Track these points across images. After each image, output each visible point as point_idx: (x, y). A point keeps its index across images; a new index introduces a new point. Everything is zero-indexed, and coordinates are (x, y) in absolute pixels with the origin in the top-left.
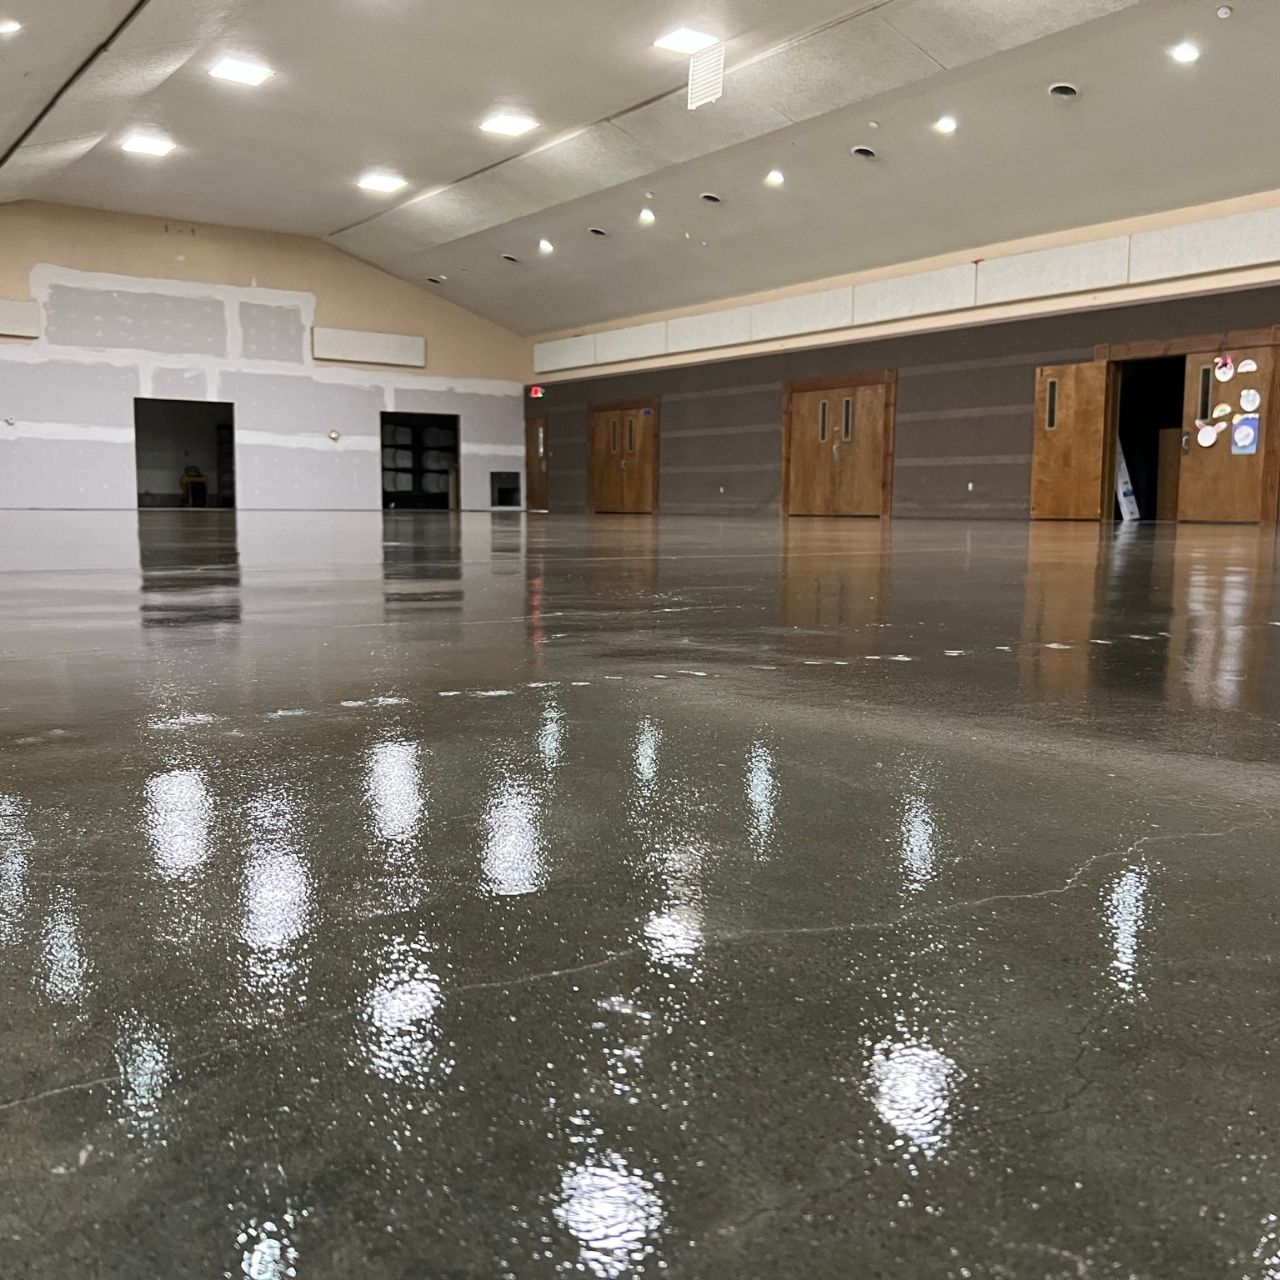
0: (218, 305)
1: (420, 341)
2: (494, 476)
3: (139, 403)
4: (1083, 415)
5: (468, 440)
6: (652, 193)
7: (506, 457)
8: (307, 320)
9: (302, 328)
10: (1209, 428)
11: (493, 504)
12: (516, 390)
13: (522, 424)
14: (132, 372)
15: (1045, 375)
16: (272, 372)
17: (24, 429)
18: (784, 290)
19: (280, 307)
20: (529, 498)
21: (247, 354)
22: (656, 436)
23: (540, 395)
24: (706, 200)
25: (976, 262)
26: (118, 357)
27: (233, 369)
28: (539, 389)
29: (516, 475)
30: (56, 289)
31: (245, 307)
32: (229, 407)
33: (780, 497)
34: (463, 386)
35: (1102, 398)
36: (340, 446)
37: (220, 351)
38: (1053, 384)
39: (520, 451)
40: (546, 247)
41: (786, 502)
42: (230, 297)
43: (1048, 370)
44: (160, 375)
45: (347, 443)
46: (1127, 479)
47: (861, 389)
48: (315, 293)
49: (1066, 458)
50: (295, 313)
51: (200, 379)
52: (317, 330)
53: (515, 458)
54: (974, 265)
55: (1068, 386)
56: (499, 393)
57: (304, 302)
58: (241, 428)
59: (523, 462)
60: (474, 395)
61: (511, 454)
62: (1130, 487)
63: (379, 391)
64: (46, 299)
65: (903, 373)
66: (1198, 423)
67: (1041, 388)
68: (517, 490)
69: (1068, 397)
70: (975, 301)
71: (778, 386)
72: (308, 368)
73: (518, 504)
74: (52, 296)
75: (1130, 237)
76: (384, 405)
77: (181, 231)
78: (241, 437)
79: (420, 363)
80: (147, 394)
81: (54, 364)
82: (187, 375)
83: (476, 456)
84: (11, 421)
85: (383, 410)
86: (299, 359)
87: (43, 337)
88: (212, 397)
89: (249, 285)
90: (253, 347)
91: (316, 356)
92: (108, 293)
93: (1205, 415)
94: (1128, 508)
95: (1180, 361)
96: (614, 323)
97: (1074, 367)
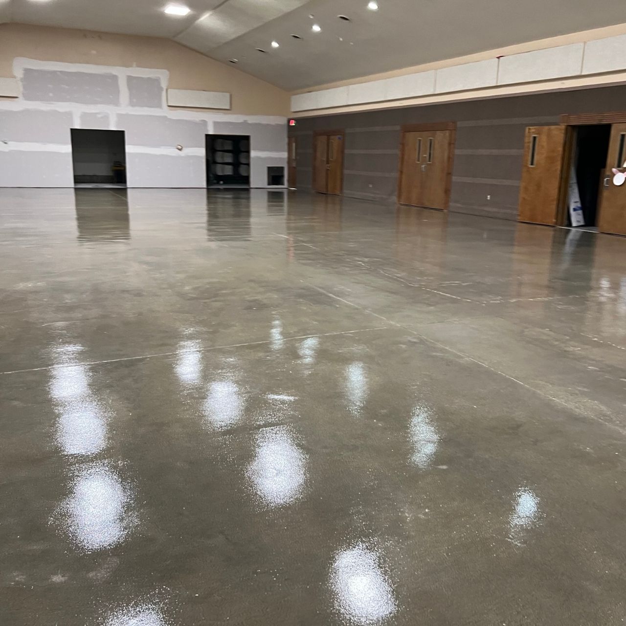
0: (115, 78)
1: (228, 95)
2: (269, 169)
3: (74, 132)
4: (550, 159)
5: (254, 150)
6: (313, 15)
7: (276, 159)
8: (164, 84)
9: (162, 89)
10: (621, 174)
11: (269, 184)
12: (283, 121)
13: (286, 140)
14: (69, 115)
15: (531, 132)
16: (146, 114)
17: (13, 146)
18: (404, 70)
19: (149, 78)
20: (289, 181)
21: (132, 104)
22: (343, 152)
23: (294, 124)
24: (341, 20)
25: (498, 58)
26: (62, 107)
27: (123, 112)
28: (293, 121)
29: (282, 169)
30: (27, 71)
31: (130, 79)
32: (122, 133)
33: (396, 193)
34: (252, 119)
35: (560, 149)
36: (182, 153)
37: (116, 103)
38: (535, 138)
39: (285, 155)
40: (275, 45)
41: (399, 196)
42: (121, 73)
43: (533, 129)
44: (84, 116)
45: (187, 151)
46: (578, 199)
47: (438, 132)
48: (169, 70)
49: (539, 186)
50: (157, 81)
51: (106, 118)
52: (169, 90)
53: (281, 159)
54: (497, 59)
55: (543, 140)
56: (273, 123)
57: (162, 75)
58: (129, 144)
59: (286, 160)
60: (259, 124)
61: (280, 156)
62: (579, 205)
63: (204, 123)
64: (22, 76)
65: (459, 124)
66: (614, 170)
67: (528, 140)
68: (282, 176)
69: (543, 147)
70: (497, 83)
71: (398, 128)
72: (165, 112)
73: (283, 184)
74: (25, 74)
75: (585, 43)
76: (207, 130)
77: (93, 37)
78: (129, 149)
79: (228, 108)
80: (77, 126)
81: (26, 112)
82: (99, 116)
83: (259, 158)
84: (6, 142)
85: (206, 133)
86: (159, 106)
87: (20, 96)
88: (113, 128)
89: (131, 66)
90: (135, 100)
91: (170, 105)
92: (55, 72)
93: (619, 165)
94: (576, 218)
95: (607, 128)
96: (325, 86)
97: (546, 128)
